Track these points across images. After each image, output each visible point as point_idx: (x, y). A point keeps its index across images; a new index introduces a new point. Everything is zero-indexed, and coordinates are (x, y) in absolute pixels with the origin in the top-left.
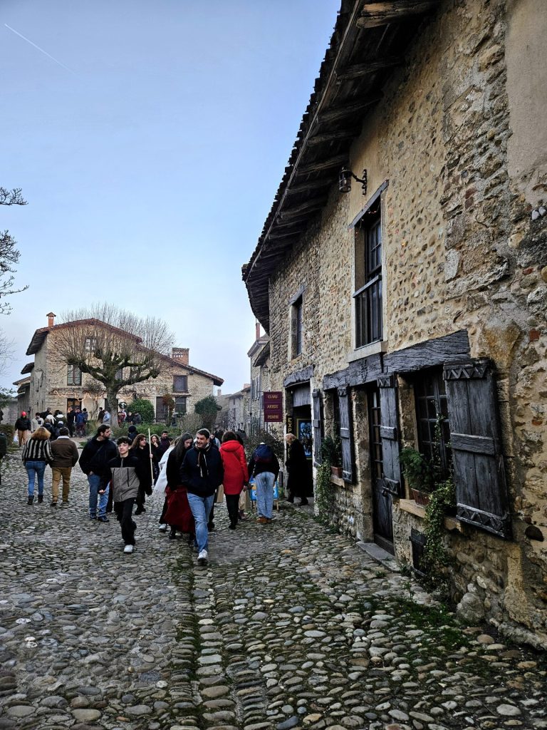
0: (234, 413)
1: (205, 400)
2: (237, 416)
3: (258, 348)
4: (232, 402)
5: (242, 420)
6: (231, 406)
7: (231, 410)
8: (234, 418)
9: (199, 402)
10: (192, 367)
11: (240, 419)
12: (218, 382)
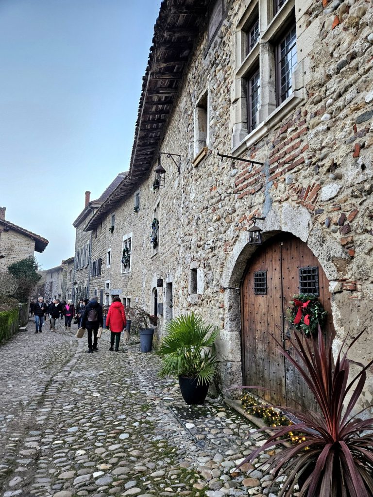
0: (51, 286)
1: (23, 263)
2: (54, 288)
3: (90, 212)
4: (49, 276)
5: (60, 292)
6: (48, 280)
7: (48, 283)
8: (51, 291)
9: (14, 265)
10: (8, 222)
11: (57, 290)
12: (40, 245)
